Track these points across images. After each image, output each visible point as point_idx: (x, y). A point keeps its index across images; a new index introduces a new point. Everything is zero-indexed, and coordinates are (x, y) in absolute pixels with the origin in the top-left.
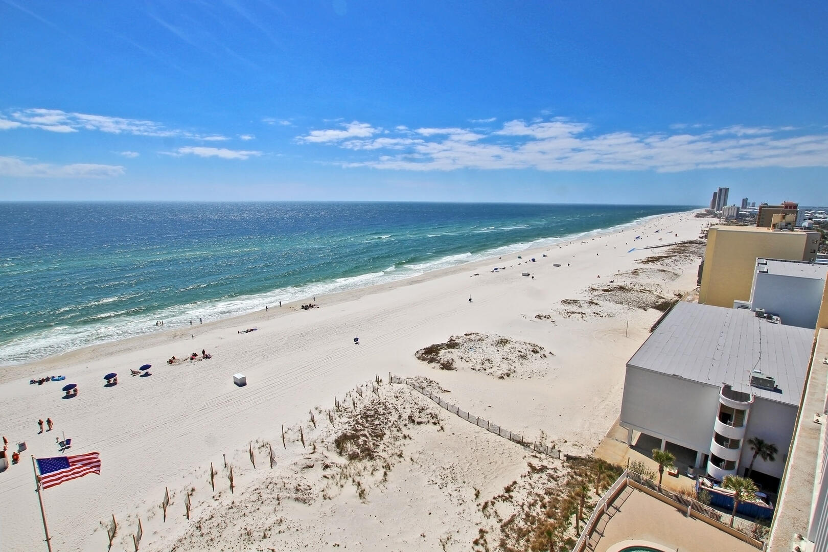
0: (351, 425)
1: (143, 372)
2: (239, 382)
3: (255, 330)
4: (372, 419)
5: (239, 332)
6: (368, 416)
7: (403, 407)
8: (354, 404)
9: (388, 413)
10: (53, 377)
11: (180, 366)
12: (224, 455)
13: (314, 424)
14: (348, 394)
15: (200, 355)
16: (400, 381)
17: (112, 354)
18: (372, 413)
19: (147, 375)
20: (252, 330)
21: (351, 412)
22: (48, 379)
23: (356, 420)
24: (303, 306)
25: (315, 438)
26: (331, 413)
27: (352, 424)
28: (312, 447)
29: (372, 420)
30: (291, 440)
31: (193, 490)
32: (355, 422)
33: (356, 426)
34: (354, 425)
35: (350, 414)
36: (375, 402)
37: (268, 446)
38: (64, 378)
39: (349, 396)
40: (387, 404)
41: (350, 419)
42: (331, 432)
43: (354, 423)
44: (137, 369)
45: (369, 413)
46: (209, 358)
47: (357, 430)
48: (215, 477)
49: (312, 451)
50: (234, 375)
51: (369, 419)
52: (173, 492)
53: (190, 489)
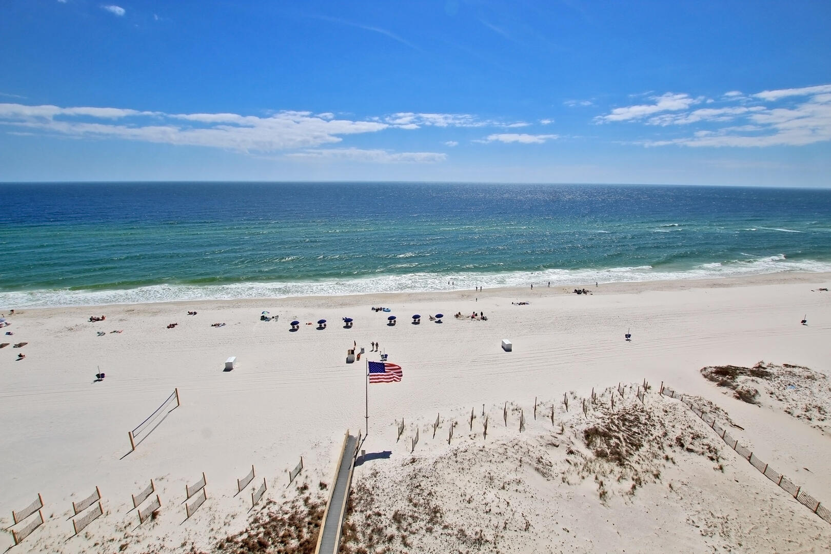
0: (604, 422)
1: (437, 319)
2: (506, 348)
3: (527, 304)
4: (631, 424)
5: (513, 303)
6: (626, 420)
7: (671, 424)
8: (612, 402)
9: (652, 426)
10: (384, 309)
11: (462, 321)
12: (484, 405)
13: (567, 407)
14: (608, 389)
15: (479, 316)
16: (674, 395)
17: (420, 300)
18: (632, 418)
19: (439, 322)
20: (524, 304)
21: (608, 409)
22: (381, 309)
23: (612, 419)
24: (576, 290)
25: (565, 421)
26: (586, 403)
27: (607, 422)
28: (561, 428)
29: (631, 426)
30: (542, 414)
31: (456, 423)
32: (610, 421)
33: (611, 425)
34: (608, 423)
35: (606, 410)
36: (637, 408)
37: (521, 411)
38: (389, 311)
39: (608, 392)
40: (652, 414)
41: (604, 416)
42: (582, 421)
43: (608, 421)
44: (434, 316)
45: (628, 416)
46: (486, 320)
47: (611, 429)
48: (474, 419)
49: (560, 432)
50: (503, 340)
51: (627, 423)
52: (443, 419)
53: (454, 422)
